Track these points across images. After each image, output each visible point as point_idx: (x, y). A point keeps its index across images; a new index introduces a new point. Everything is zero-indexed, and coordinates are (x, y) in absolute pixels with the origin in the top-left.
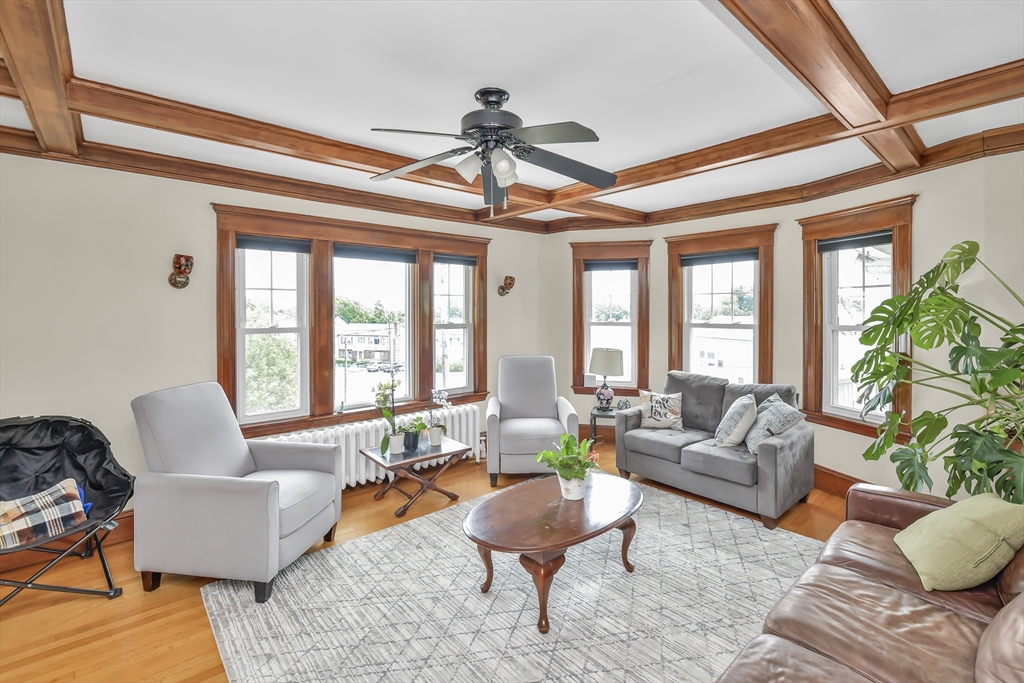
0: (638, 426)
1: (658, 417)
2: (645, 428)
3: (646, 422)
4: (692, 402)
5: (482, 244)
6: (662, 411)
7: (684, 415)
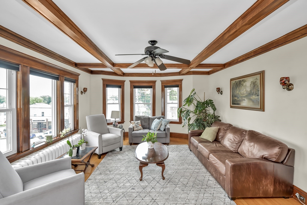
0: (133, 131)
1: (138, 127)
2: (135, 131)
3: (135, 129)
4: (143, 122)
5: (78, 75)
6: (138, 126)
7: (142, 126)
